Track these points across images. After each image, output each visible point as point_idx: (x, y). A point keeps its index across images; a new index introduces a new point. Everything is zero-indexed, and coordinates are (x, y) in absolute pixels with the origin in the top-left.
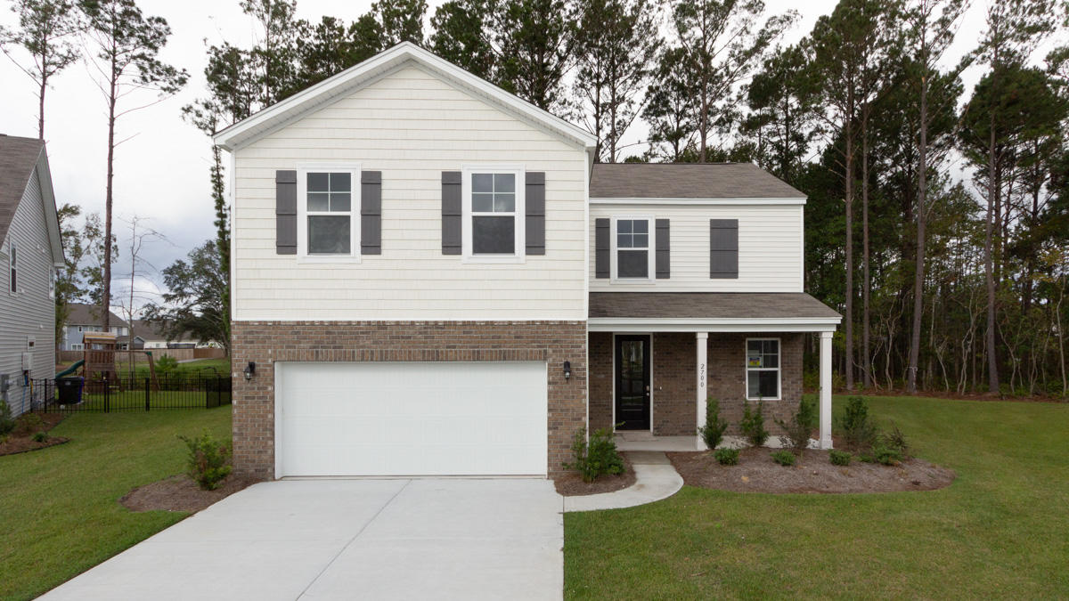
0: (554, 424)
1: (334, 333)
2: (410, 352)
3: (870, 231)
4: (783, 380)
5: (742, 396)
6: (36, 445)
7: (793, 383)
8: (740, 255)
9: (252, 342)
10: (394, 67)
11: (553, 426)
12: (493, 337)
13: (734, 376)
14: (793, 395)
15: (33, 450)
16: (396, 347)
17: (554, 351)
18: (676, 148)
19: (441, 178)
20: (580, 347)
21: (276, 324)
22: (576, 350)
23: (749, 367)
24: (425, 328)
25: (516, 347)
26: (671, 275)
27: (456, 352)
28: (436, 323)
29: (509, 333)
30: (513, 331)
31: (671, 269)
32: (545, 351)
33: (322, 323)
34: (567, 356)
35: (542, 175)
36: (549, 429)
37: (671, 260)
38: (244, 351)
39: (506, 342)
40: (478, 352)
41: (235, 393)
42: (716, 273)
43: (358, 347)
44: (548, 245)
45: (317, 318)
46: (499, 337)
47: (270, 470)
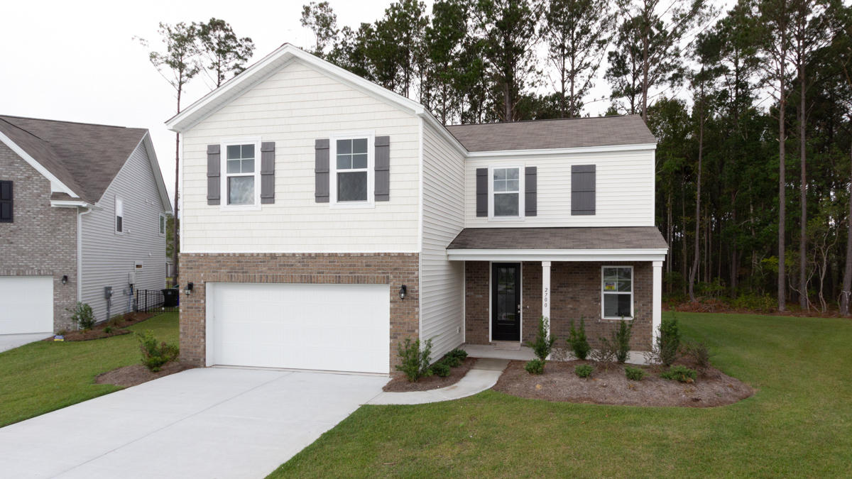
0: (394, 334)
1: (242, 262)
2: (292, 276)
3: (807, 166)
4: (635, 302)
5: (598, 315)
6: (105, 334)
7: (643, 305)
8: (597, 195)
9: (191, 268)
10: (284, 63)
11: (394, 336)
12: (350, 266)
13: (590, 298)
14: (643, 316)
15: (101, 338)
16: (283, 273)
17: (395, 277)
18: (632, 103)
19: (314, 144)
20: (414, 273)
21: (206, 255)
22: (411, 276)
23: (605, 290)
24: (303, 259)
25: (367, 273)
26: (538, 213)
27: (324, 277)
28: (310, 254)
29: (362, 263)
30: (364, 261)
31: (538, 209)
32: (388, 277)
33: (234, 254)
34: (404, 281)
35: (387, 138)
36: (391, 338)
37: (538, 200)
38: (186, 274)
39: (359, 269)
40: (339, 276)
41: (181, 304)
42: (576, 210)
43: (258, 272)
44: (392, 194)
45: (231, 250)
46: (355, 266)
47: (202, 360)
